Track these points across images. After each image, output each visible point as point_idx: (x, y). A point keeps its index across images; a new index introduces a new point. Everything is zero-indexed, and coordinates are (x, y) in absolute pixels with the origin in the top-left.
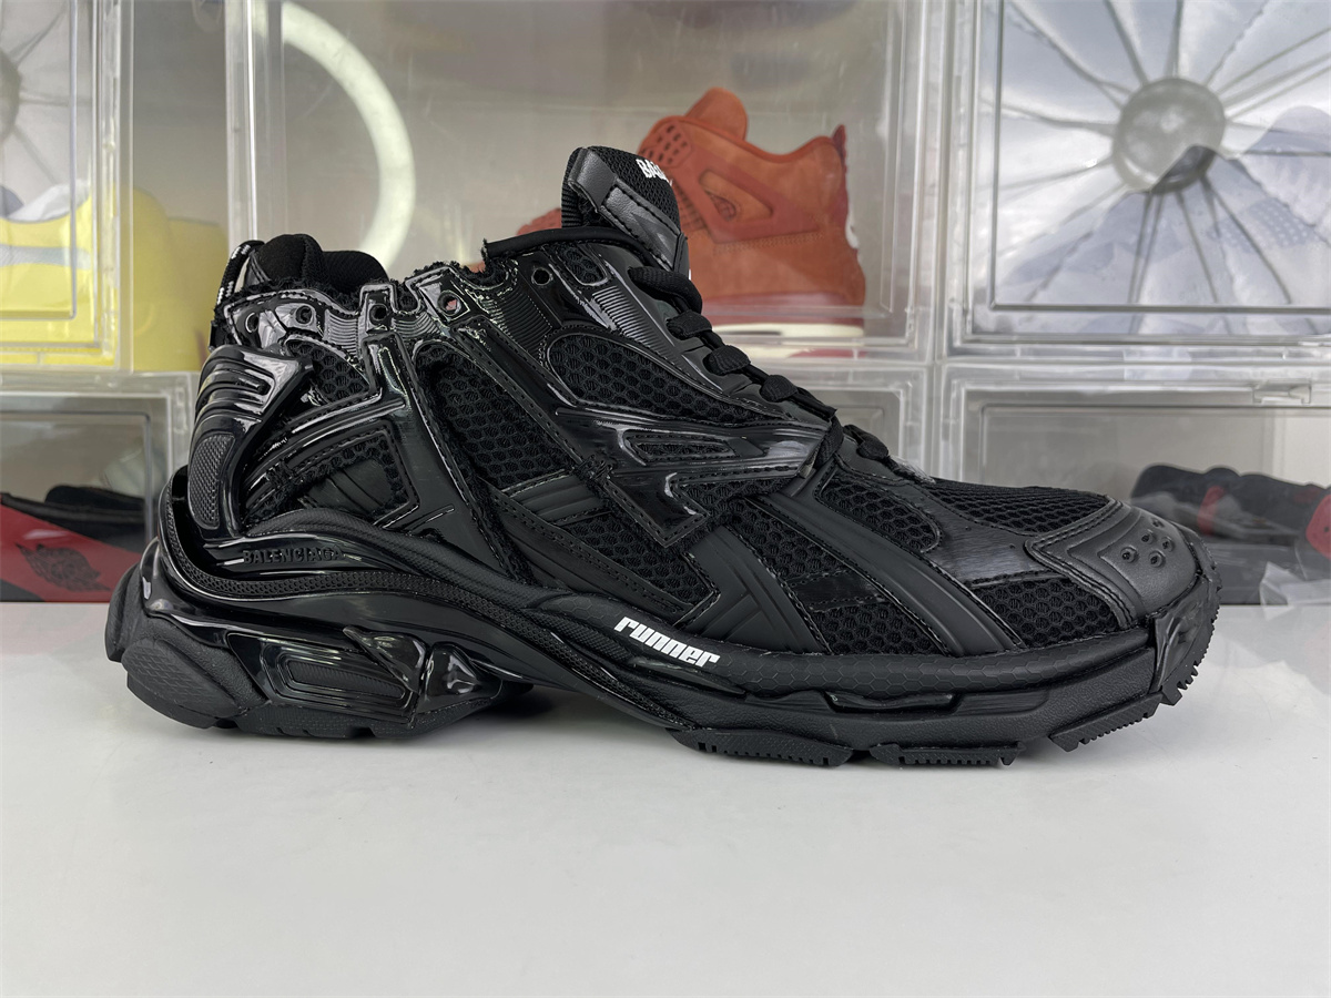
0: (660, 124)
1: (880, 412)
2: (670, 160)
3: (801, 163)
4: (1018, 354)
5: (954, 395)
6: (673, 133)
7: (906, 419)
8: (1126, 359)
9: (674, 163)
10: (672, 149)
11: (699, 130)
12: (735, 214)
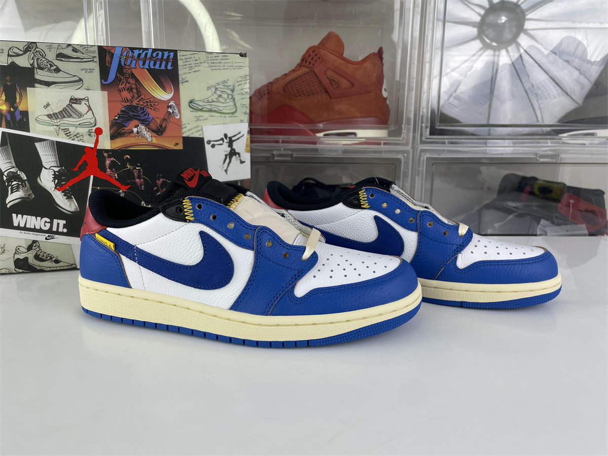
0: (310, 48)
1: (394, 166)
2: (314, 64)
3: (365, 65)
4: (447, 143)
5: (422, 159)
6: (315, 53)
7: (404, 168)
8: (488, 145)
9: (315, 66)
10: (314, 60)
11: (325, 51)
12: (338, 88)
